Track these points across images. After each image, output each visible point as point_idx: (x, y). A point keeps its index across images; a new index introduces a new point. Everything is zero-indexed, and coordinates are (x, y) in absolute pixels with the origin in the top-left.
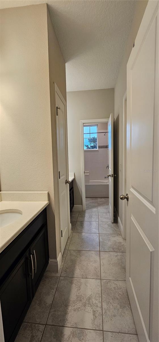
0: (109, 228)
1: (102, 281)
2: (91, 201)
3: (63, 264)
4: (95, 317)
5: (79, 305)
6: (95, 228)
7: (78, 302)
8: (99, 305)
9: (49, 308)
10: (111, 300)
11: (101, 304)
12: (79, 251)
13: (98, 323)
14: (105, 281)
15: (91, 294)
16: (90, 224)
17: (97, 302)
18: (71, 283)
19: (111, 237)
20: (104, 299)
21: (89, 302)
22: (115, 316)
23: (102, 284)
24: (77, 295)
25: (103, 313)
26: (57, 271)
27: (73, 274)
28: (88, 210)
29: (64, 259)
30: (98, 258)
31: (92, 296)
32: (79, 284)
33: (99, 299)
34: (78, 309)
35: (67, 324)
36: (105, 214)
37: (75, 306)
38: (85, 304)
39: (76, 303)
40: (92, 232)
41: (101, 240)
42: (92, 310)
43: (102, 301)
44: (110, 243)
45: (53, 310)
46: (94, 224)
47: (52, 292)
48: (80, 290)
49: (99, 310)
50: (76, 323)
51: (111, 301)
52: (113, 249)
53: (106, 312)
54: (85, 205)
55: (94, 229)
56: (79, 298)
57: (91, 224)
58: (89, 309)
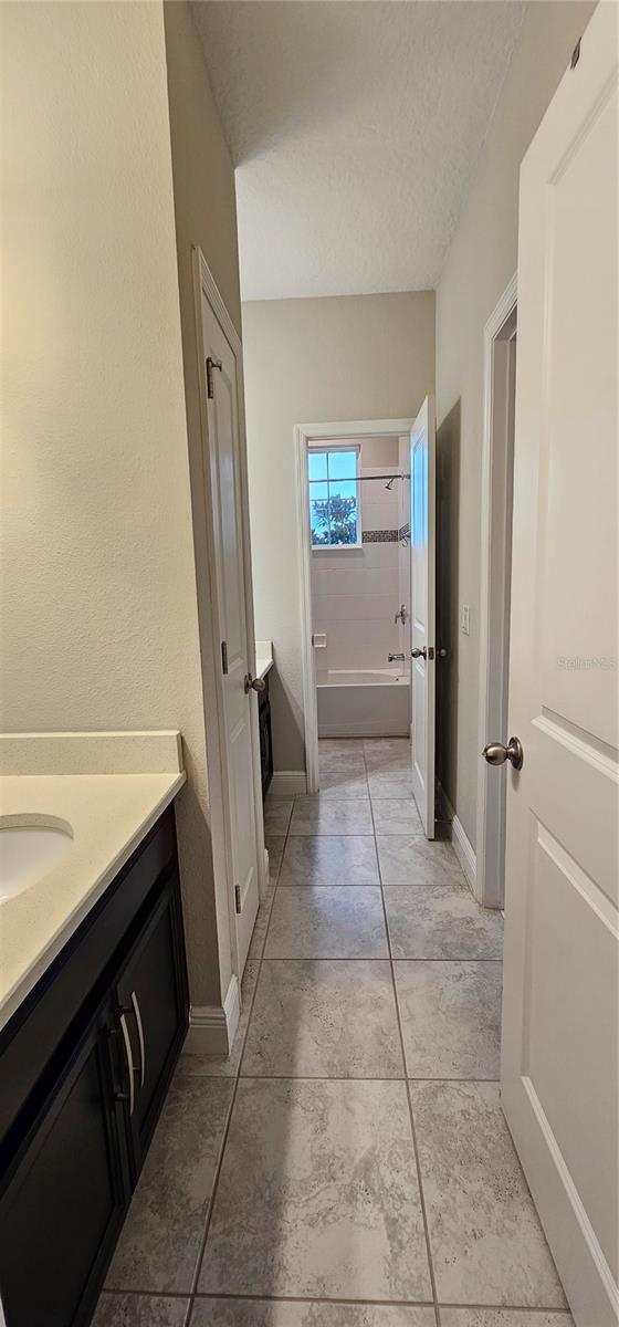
0: (420, 860)
1: (410, 1087)
2: (339, 754)
3: (245, 1019)
4: (395, 1244)
5: (327, 1196)
6: (363, 865)
7: (322, 1186)
8: (410, 1190)
9: (203, 1221)
10: (457, 1167)
11: (417, 1189)
12: (308, 964)
13: (412, 1271)
14: (422, 1085)
15: (374, 1148)
16: (343, 845)
17: (399, 1178)
18: (287, 1101)
19: (428, 898)
20: (427, 1162)
21: (366, 1182)
22: (478, 1235)
23: (414, 1100)
24: (313, 1156)
25: (429, 1227)
26: (224, 1056)
27: (292, 1063)
28: (330, 790)
29: (249, 997)
30: (387, 992)
31: (379, 1156)
32: (321, 1106)
33: (409, 1167)
34: (324, 1217)
35: (283, 1288)
36: (398, 806)
37: (312, 1203)
38: (352, 1191)
39: (315, 1192)
40: (353, 881)
41: (391, 912)
42: (382, 1216)
43: (419, 1173)
44: (427, 925)
45: (219, 1227)
46: (360, 848)
47: (211, 1147)
48: (323, 1130)
49: (412, 1211)
50: (320, 1280)
51: (457, 1171)
52: (444, 947)
53: (439, 1221)
54: (317, 771)
55: (362, 868)
56: (326, 1167)
57: (345, 849)
58: (368, 1211)
